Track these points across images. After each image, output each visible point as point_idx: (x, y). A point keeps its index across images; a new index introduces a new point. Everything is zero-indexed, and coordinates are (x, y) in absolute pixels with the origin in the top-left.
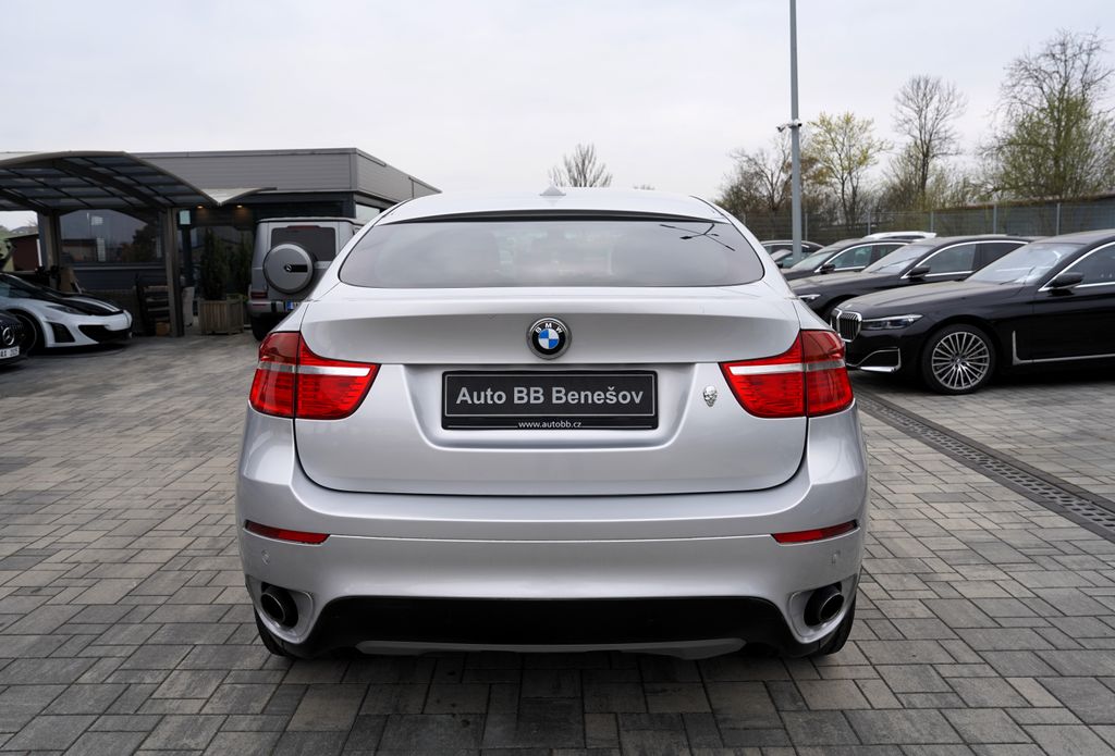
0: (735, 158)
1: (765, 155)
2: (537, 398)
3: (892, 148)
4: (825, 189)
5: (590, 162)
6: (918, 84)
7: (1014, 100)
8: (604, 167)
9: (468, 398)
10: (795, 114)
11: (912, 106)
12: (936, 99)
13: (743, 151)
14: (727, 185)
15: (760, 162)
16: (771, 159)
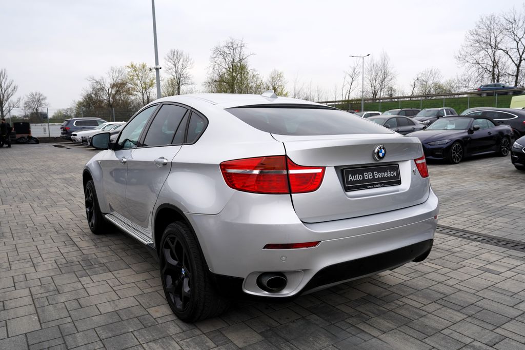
0: (89, 80)
1: (104, 80)
2: (371, 177)
3: (164, 80)
4: (132, 98)
5: (3, 78)
6: (174, 52)
7: (215, 63)
8: (13, 81)
9: (352, 178)
10: (157, 63)
11: (172, 62)
12: (181, 60)
13: (93, 77)
14: (85, 94)
15: (102, 83)
16: (107, 82)
